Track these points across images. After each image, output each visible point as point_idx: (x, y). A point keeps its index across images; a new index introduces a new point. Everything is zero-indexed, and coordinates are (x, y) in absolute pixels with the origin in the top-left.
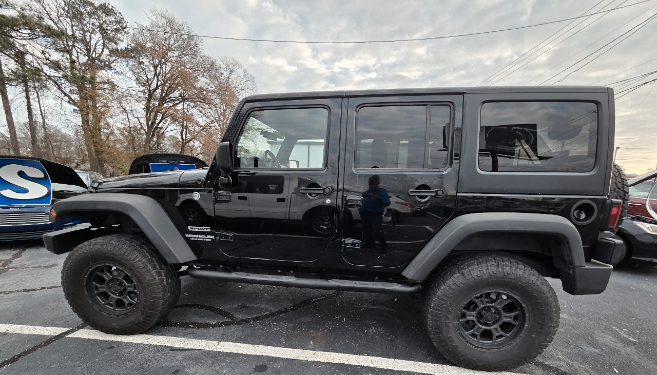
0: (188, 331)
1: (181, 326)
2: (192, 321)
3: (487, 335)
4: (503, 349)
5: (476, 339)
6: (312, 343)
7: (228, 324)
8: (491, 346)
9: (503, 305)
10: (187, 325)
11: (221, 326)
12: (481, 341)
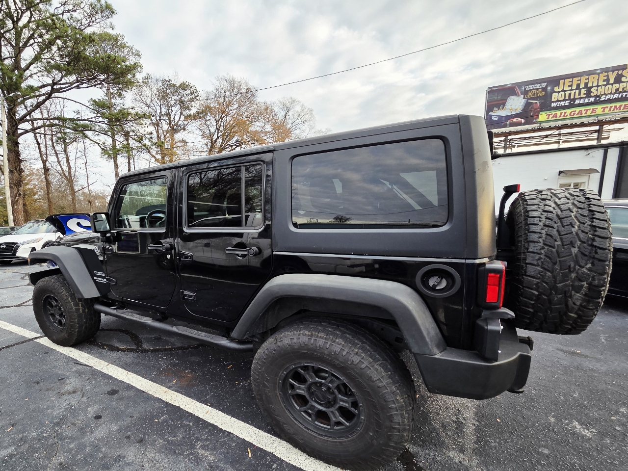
0: (100, 350)
1: (99, 346)
2: (111, 343)
3: (322, 416)
4: (338, 440)
5: (310, 419)
6: (174, 381)
7: (130, 350)
8: (327, 432)
9: (335, 385)
10: (102, 346)
11: (124, 351)
12: (316, 423)
